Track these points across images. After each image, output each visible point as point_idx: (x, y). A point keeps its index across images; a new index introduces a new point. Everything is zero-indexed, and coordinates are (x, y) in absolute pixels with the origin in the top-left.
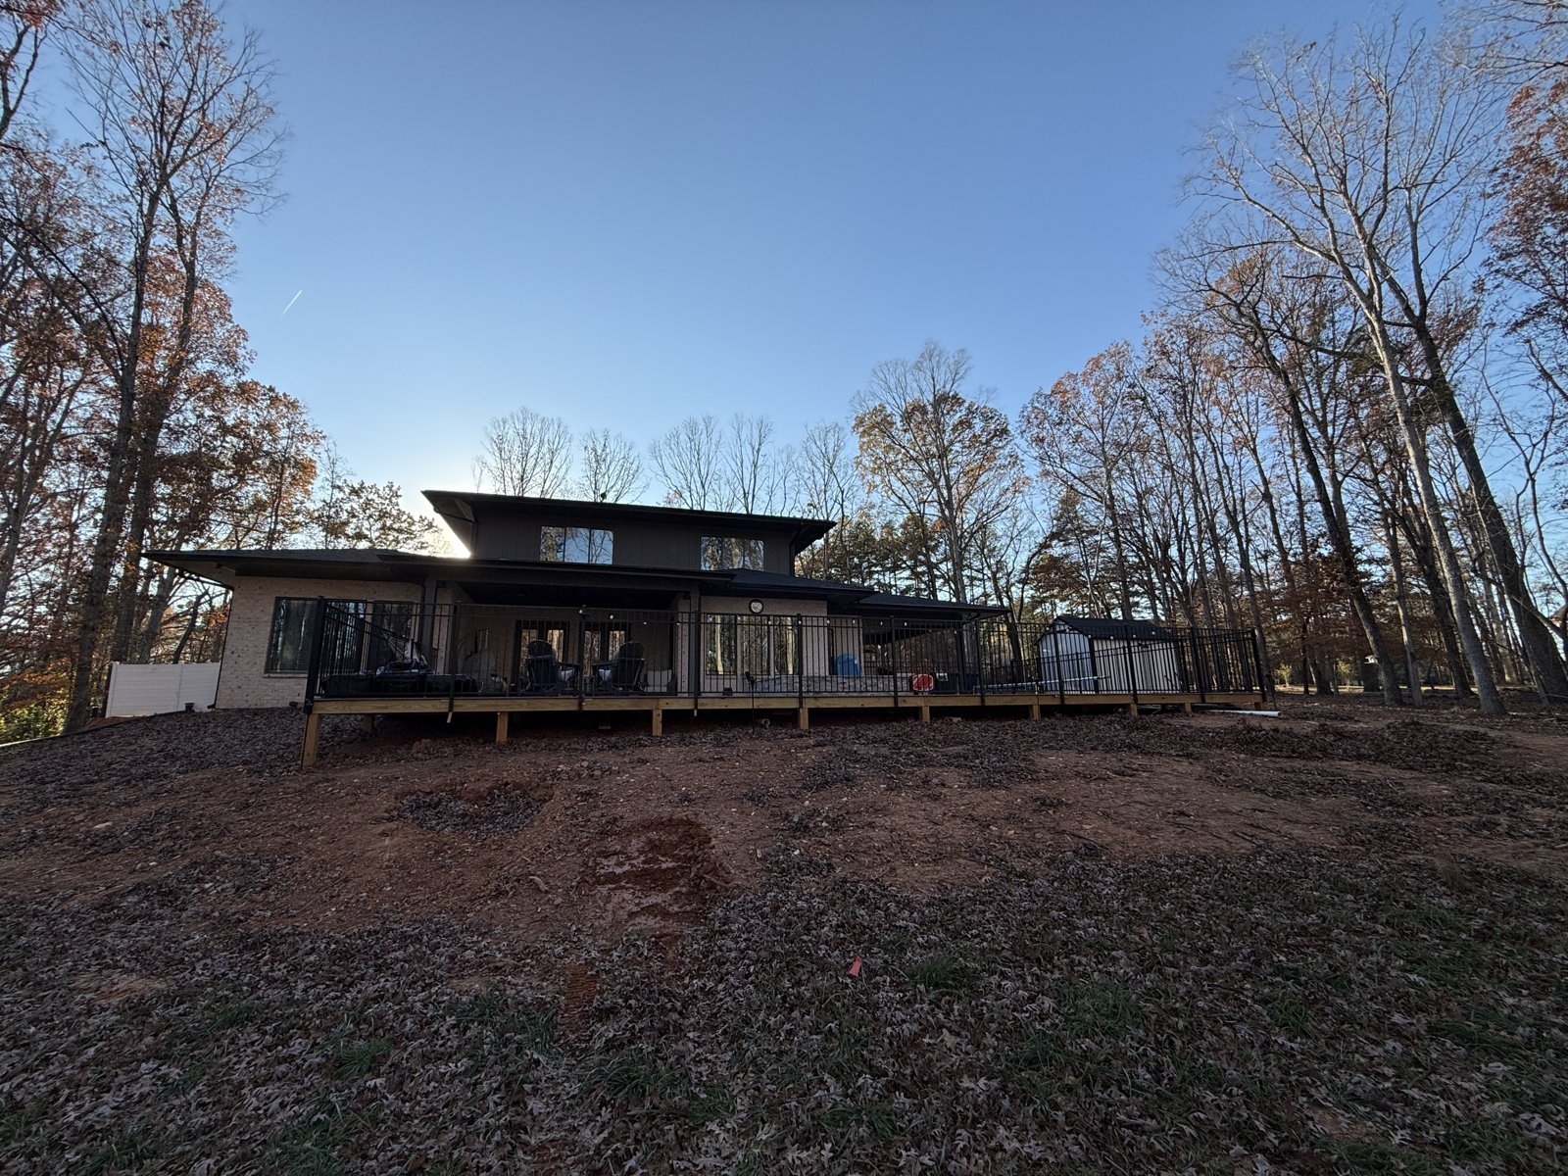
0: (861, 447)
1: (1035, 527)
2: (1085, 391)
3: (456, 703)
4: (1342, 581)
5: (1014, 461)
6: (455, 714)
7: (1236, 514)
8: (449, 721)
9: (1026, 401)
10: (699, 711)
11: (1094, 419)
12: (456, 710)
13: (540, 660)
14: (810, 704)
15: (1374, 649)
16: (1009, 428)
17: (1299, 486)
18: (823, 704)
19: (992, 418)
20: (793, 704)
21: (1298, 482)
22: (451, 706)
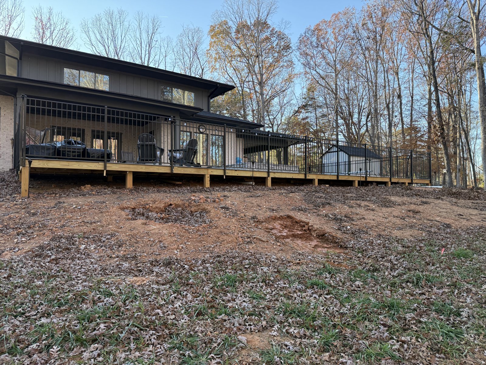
0: (210, 44)
1: (294, 102)
2: (330, 31)
3: (108, 165)
4: (439, 136)
5: (291, 64)
6: (107, 171)
7: (389, 103)
8: (105, 175)
9: (303, 32)
10: (226, 176)
11: (332, 47)
12: (108, 169)
13: (147, 145)
14: (272, 175)
15: (446, 166)
16: (291, 45)
17: (413, 94)
18: (277, 175)
19: (283, 38)
20: (264, 175)
21: (413, 91)
22: (105, 167)
